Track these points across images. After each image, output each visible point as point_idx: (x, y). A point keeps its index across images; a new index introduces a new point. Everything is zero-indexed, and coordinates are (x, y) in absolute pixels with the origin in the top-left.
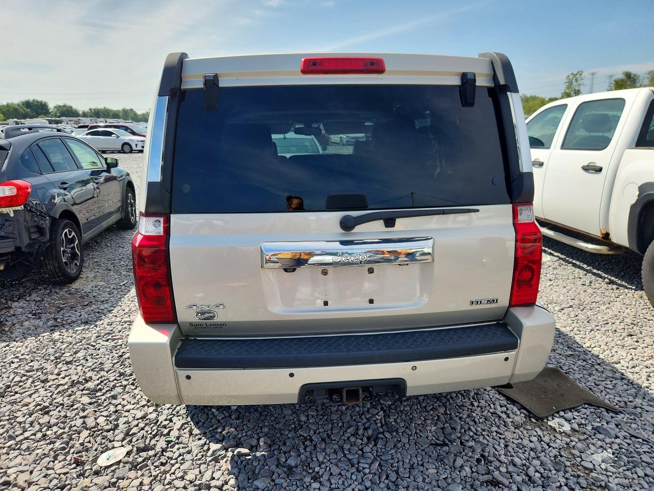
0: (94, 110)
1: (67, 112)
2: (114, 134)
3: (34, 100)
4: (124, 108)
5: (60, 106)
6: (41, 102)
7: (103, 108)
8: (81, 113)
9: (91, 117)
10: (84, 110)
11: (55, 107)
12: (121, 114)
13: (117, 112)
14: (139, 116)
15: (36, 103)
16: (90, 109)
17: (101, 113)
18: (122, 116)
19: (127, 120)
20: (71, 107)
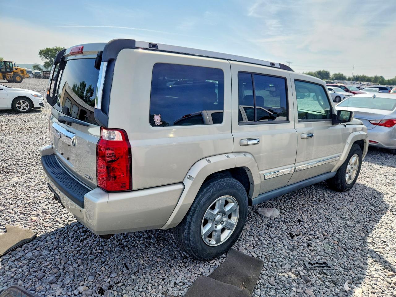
0: (356, 77)
1: (340, 77)
2: (333, 90)
3: (323, 71)
4: (375, 75)
5: (336, 74)
6: (327, 72)
7: (362, 75)
8: (347, 78)
9: (353, 80)
10: (349, 76)
11: (334, 75)
12: (373, 79)
13: (370, 78)
14: (386, 81)
15: (324, 72)
16: (354, 76)
17: (360, 78)
18: (373, 80)
19: (375, 83)
20: (342, 75)
